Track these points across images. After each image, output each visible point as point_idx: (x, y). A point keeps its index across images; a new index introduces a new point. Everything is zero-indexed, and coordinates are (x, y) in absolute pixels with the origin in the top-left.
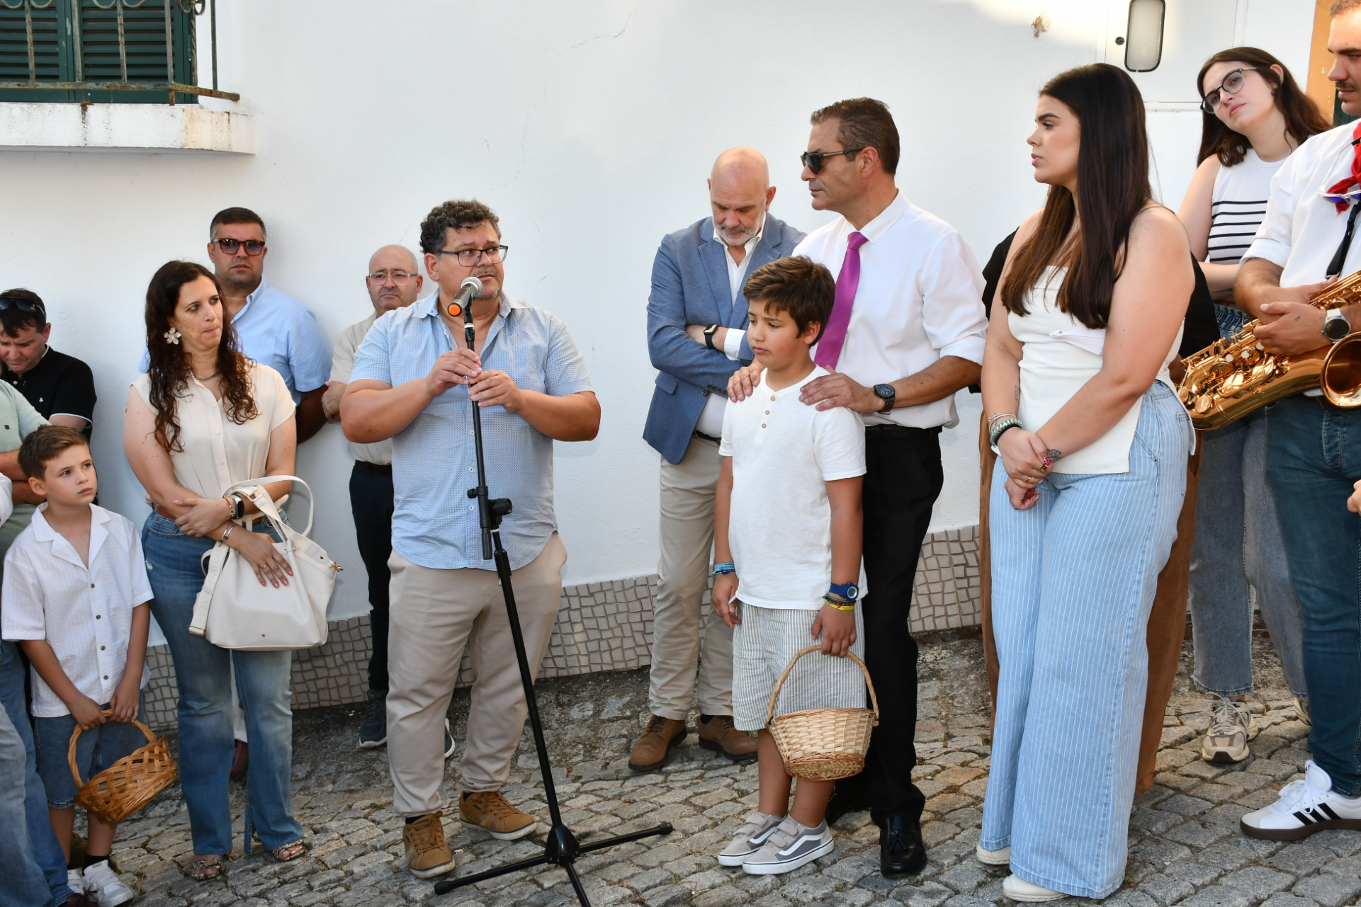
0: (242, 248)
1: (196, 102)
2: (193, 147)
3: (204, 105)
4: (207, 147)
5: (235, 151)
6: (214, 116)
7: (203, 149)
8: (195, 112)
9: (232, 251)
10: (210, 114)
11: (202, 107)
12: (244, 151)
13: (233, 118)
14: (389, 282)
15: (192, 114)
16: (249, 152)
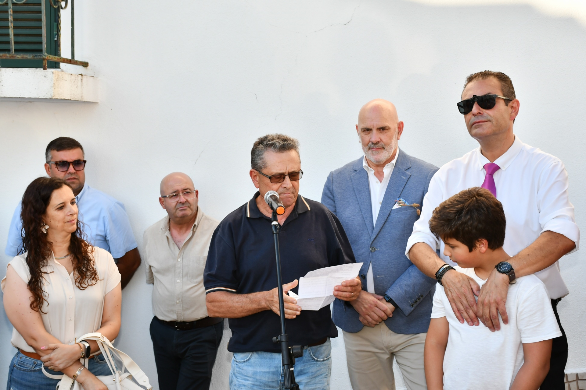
0: (71, 167)
1: (59, 67)
2: (59, 98)
3: (64, 70)
4: (67, 97)
5: (85, 100)
6: (73, 77)
7: (65, 99)
8: (60, 75)
9: (65, 169)
10: (70, 76)
11: (62, 71)
12: (91, 101)
13: (84, 78)
14: (182, 198)
15: (58, 76)
16: (94, 101)
